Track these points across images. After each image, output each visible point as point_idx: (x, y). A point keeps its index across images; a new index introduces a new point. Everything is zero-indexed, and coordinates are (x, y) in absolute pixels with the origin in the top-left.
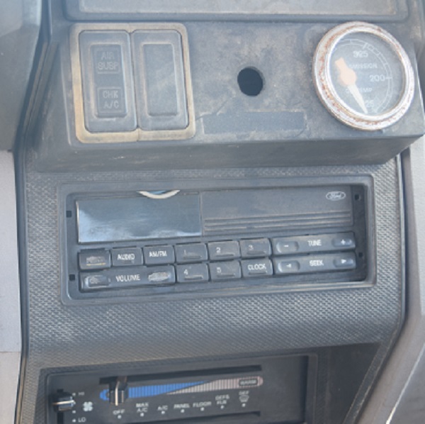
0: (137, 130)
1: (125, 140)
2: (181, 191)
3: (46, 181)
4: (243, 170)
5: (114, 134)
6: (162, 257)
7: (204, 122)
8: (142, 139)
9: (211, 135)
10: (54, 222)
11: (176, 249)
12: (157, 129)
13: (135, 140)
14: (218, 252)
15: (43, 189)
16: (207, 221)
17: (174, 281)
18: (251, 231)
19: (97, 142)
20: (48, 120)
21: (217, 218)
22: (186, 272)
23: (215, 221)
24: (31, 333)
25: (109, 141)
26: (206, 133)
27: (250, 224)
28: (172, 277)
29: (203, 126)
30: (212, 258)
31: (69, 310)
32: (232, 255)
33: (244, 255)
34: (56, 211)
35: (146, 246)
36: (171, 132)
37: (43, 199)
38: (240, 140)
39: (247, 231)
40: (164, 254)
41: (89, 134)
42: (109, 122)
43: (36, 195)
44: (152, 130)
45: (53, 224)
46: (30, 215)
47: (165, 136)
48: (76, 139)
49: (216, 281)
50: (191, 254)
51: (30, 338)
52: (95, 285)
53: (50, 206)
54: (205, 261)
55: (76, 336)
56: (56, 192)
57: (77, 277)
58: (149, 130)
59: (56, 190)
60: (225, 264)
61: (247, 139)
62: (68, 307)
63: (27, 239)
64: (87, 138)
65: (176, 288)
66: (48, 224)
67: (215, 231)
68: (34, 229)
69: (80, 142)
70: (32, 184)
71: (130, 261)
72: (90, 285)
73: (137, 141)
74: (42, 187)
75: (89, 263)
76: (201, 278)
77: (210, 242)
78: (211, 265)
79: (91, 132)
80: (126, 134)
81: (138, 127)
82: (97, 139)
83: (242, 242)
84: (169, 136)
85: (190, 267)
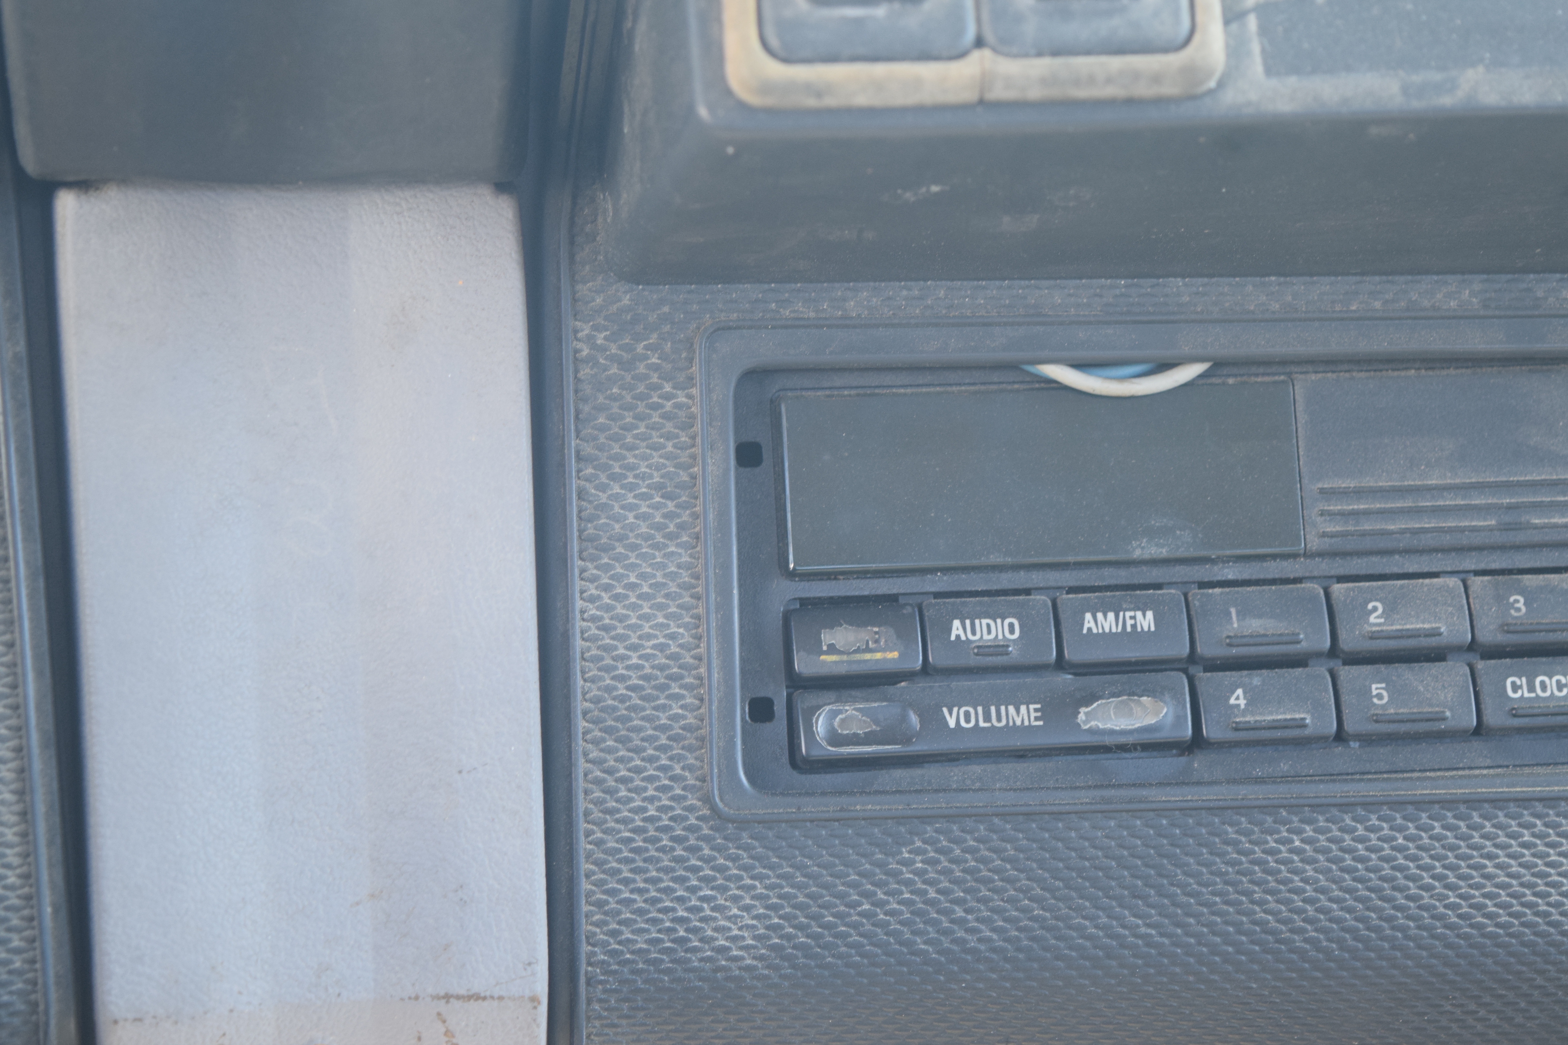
0: (976, 55)
1: (926, 96)
2: (1219, 365)
3: (652, 318)
4: (1477, 283)
5: (880, 69)
6: (1135, 636)
7: (1263, 31)
8: (998, 93)
9: (1293, 80)
10: (684, 477)
11: (1196, 603)
12: (1056, 53)
13: (969, 96)
14: (1372, 619)
15: (640, 348)
16: (1327, 494)
17: (1188, 732)
18: (1520, 537)
19: (811, 102)
20: (637, 48)
21: (1368, 482)
22: (1238, 698)
23: (1359, 493)
24: (585, 927)
25: (861, 100)
26: (1269, 71)
27: (1510, 508)
28: (1179, 720)
29: (1256, 48)
30: (1349, 641)
31: (746, 838)
32: (1435, 633)
33: (1489, 634)
34: (693, 438)
35: (1072, 590)
36: (1115, 63)
37: (641, 388)
38: (1416, 104)
39: (1499, 538)
40: (1146, 621)
41: (776, 70)
42: (858, 22)
43: (614, 370)
44: (1040, 54)
45: (681, 486)
46: (588, 449)
47: (1091, 80)
48: (728, 92)
49: (1367, 740)
50: (1255, 625)
51: (585, 948)
52: (854, 740)
53: (666, 416)
54: (1318, 655)
55: (773, 948)
56: (691, 360)
57: (780, 708)
58: (1026, 55)
59: (691, 348)
60: (1406, 673)
61: (1446, 101)
62: (742, 824)
63: (575, 546)
64: (766, 87)
65: (1198, 763)
66: (659, 487)
67: (1364, 534)
68: (603, 507)
69: (742, 106)
70: (596, 328)
71: (999, 649)
72: (835, 739)
73: (981, 102)
74: (638, 338)
75: (832, 650)
76: (1301, 725)
77: (1341, 579)
78: (1346, 673)
79: (787, 61)
80: (927, 71)
81: (979, 43)
82: (810, 88)
83: (1477, 582)
84: (1109, 80)
85: (1257, 679)
